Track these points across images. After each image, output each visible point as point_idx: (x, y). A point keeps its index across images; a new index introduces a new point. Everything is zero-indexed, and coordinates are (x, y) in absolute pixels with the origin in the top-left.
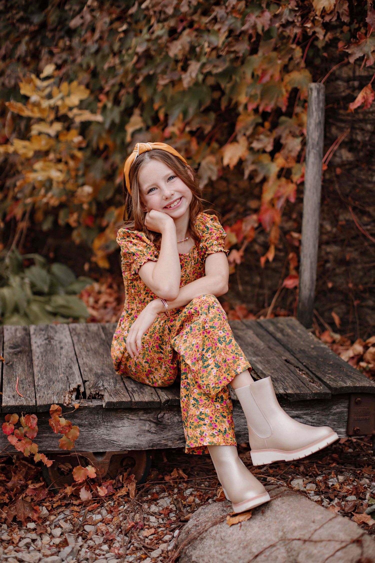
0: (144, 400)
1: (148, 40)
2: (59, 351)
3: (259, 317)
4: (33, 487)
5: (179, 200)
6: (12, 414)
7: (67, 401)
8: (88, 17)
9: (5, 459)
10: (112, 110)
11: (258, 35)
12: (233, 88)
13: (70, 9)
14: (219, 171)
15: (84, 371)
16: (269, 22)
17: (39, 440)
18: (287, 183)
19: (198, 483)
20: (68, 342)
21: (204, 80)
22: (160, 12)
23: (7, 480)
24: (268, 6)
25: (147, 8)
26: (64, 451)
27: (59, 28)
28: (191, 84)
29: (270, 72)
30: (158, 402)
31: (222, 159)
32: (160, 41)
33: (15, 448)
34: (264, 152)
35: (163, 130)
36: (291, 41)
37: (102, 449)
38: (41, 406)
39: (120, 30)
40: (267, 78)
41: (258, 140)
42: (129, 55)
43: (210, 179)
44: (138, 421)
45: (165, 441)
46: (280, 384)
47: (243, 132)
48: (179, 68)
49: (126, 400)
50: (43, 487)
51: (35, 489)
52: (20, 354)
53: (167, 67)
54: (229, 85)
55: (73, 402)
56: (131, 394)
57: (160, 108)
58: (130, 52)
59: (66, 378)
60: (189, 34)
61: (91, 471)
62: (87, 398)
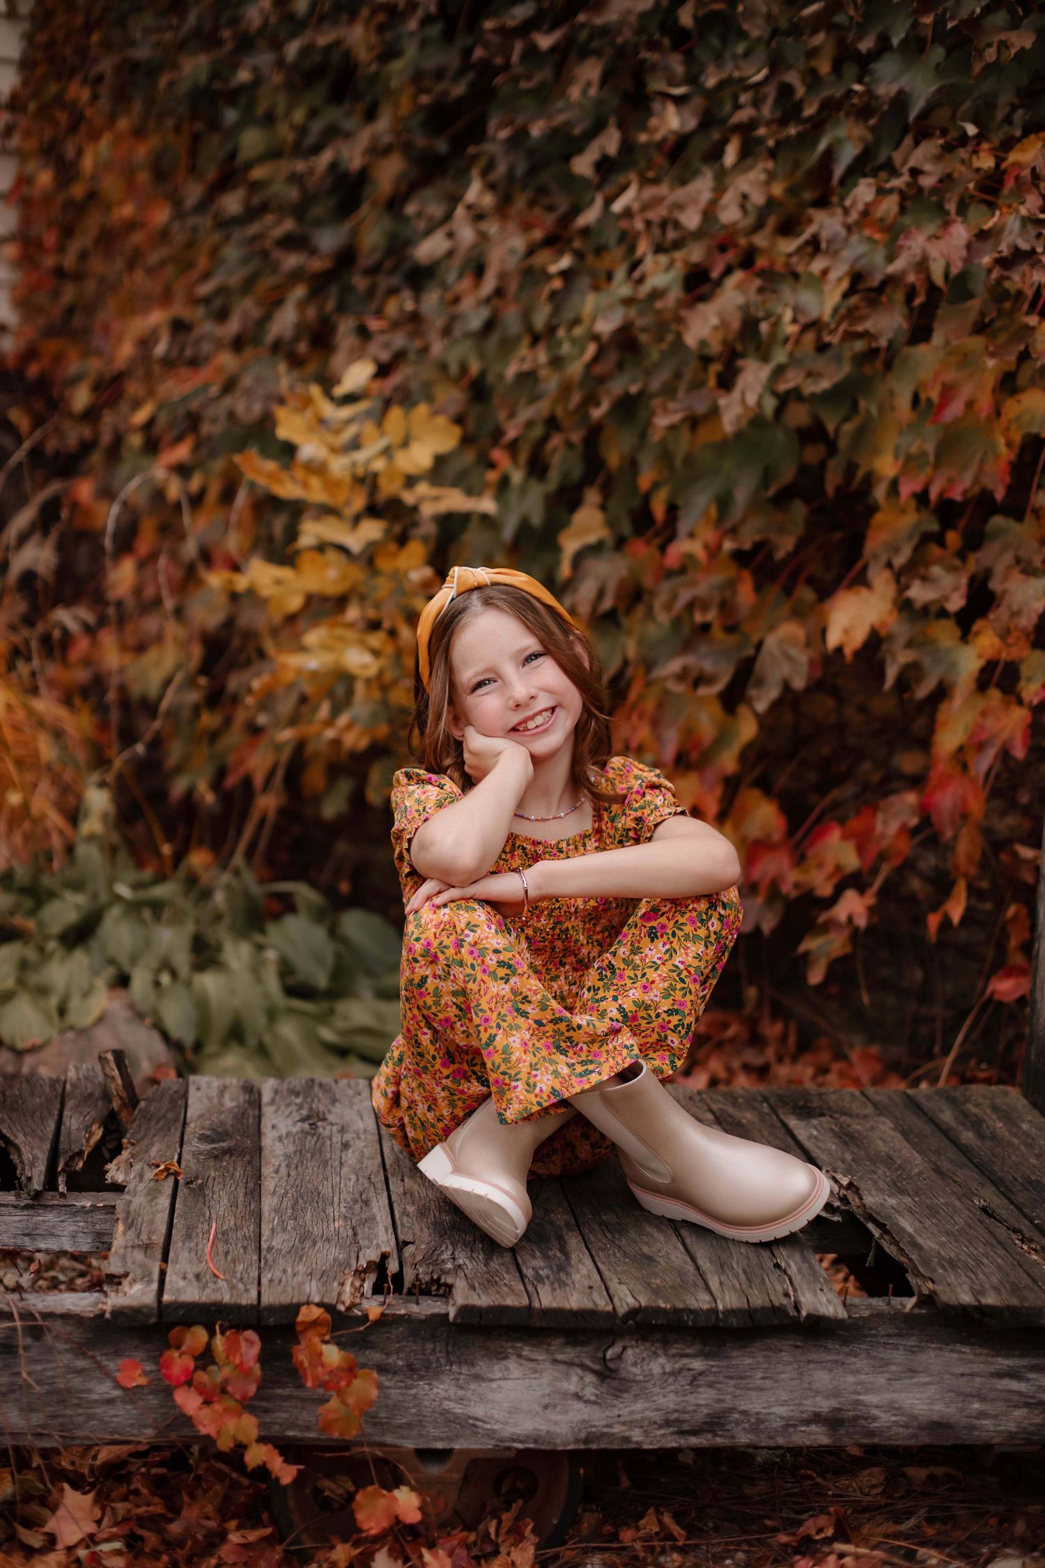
0: (567, 1306)
1: (628, 302)
2: (338, 1153)
3: (915, 1083)
4: (241, 1541)
5: (548, 714)
6: (189, 1325)
7: (347, 1298)
8: (466, 234)
9: (167, 1454)
10: (523, 491)
11: (932, 288)
12: (861, 435)
13: (419, 214)
14: (812, 663)
15: (405, 1213)
16: (964, 253)
17: (264, 1404)
18: (1006, 705)
19: (714, 1556)
20: (365, 1131)
21: (779, 411)
22: (664, 225)
23: (170, 1515)
24: (962, 208)
25: (628, 213)
26: (332, 1440)
27: (388, 264)
28: (744, 423)
29: (966, 392)
30: (608, 1313)
31: (824, 632)
32: (659, 305)
33: (193, 1426)
34: (943, 614)
35: (663, 548)
36: (1026, 306)
37: (442, 1439)
38: (271, 1309)
39: (553, 269)
40: (955, 409)
41: (925, 579)
42: (573, 341)
43: (786, 687)
44: (548, 1365)
45: (624, 1428)
46: (964, 1278)
47: (884, 559)
48: (712, 382)
49: (517, 1304)
50: (270, 1541)
51: (246, 1546)
52: (227, 1157)
53: (678, 375)
54: (848, 427)
55: (364, 1302)
56: (530, 1288)
57: (656, 486)
58: (578, 331)
59: (350, 1232)
60: (740, 286)
61: (407, 1502)
62: (405, 1290)
